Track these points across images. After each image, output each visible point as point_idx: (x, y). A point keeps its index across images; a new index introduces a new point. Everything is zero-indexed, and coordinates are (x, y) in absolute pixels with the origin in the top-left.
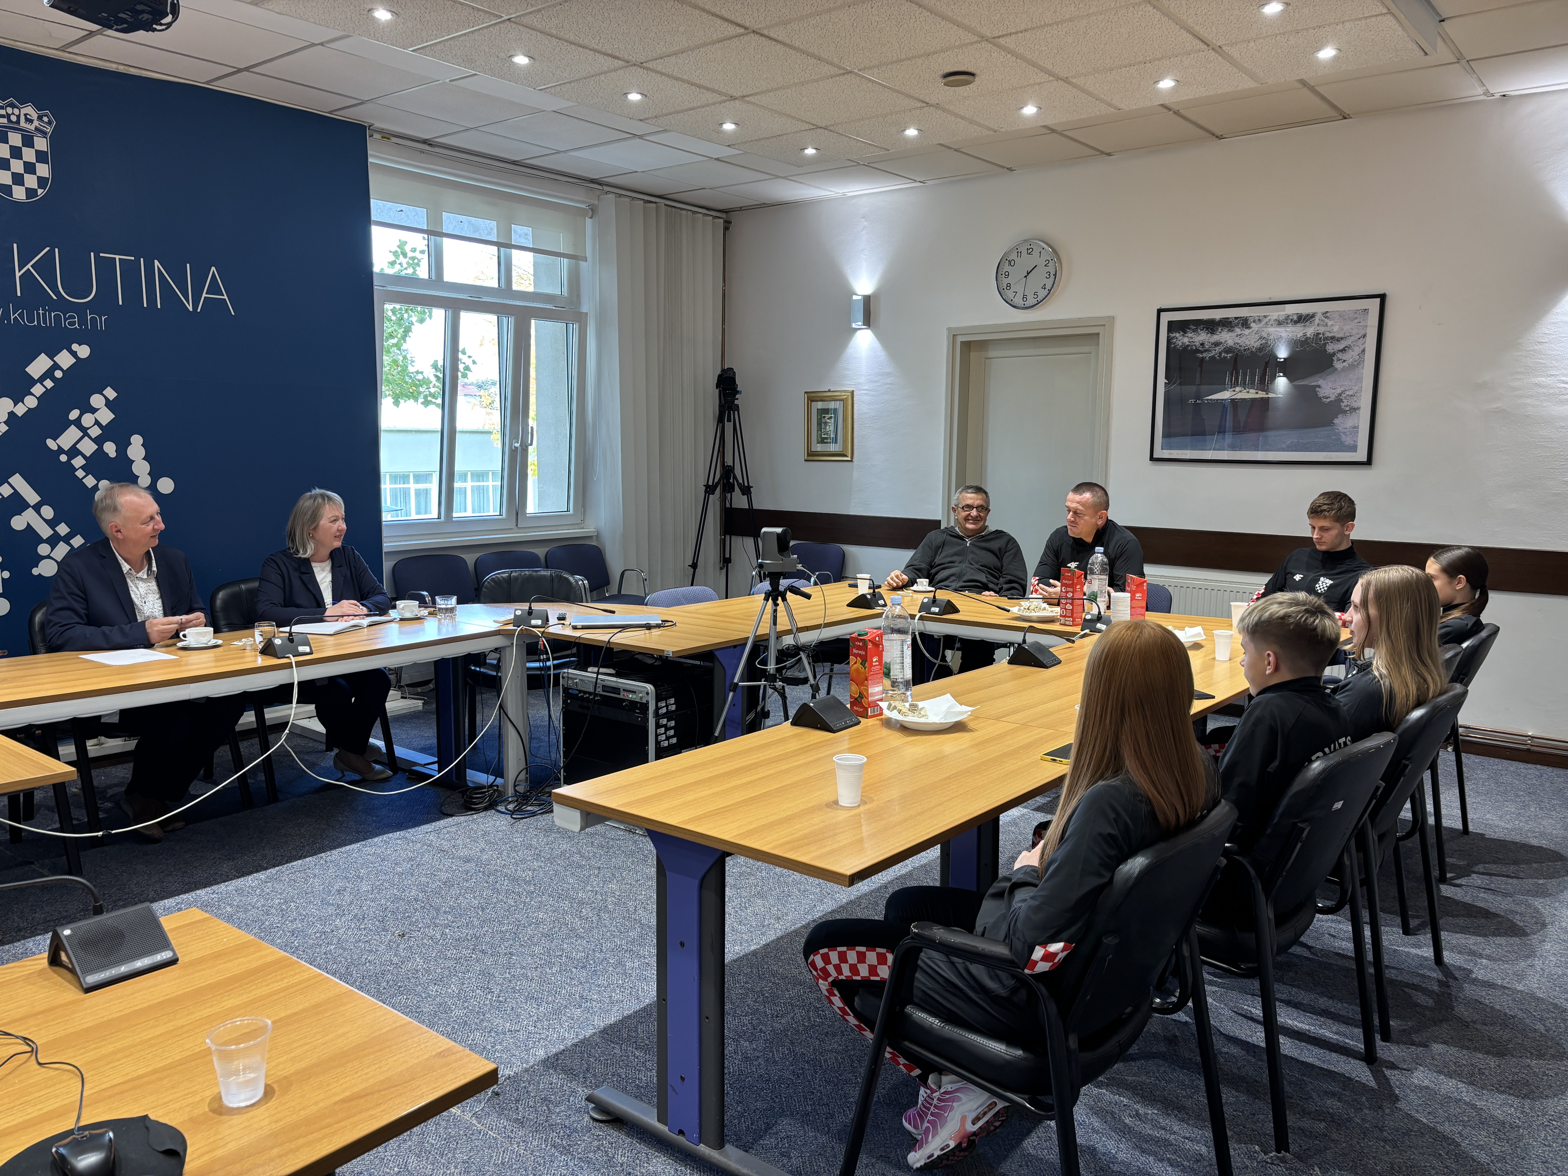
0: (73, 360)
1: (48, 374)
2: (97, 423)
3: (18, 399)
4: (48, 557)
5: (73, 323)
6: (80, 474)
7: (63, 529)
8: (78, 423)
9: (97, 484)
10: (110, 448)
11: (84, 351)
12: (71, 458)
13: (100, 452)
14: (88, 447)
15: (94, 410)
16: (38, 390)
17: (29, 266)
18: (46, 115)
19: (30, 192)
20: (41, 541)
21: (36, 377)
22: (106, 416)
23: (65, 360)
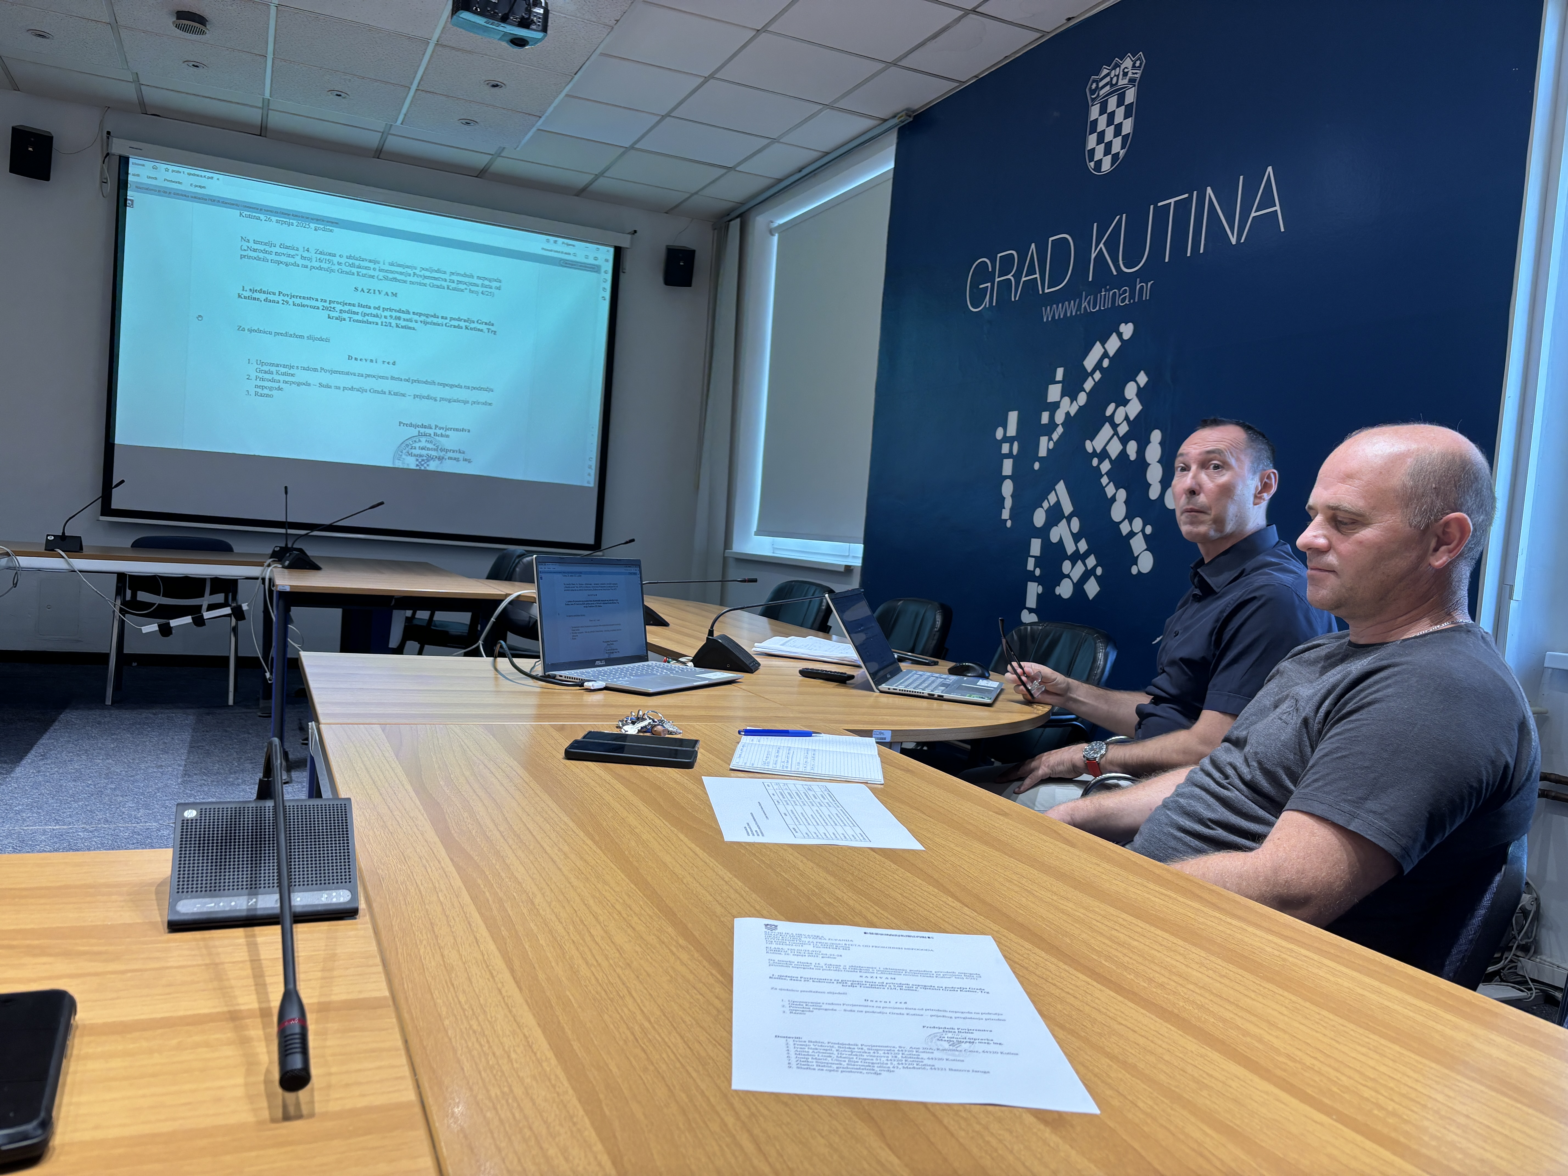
0: (1118, 344)
1: (1098, 366)
2: (1127, 418)
3: (1074, 398)
4: (1068, 576)
5: (1123, 300)
6: (1105, 480)
7: (1083, 546)
8: (1111, 420)
9: (1115, 494)
10: (1132, 448)
11: (1127, 330)
12: (1101, 462)
13: (1123, 454)
14: (1115, 449)
15: (1125, 402)
16: (1089, 385)
17: (1101, 245)
18: (1139, 59)
19: (1115, 157)
20: (1066, 557)
21: (1089, 371)
22: (1134, 408)
23: (1113, 344)
